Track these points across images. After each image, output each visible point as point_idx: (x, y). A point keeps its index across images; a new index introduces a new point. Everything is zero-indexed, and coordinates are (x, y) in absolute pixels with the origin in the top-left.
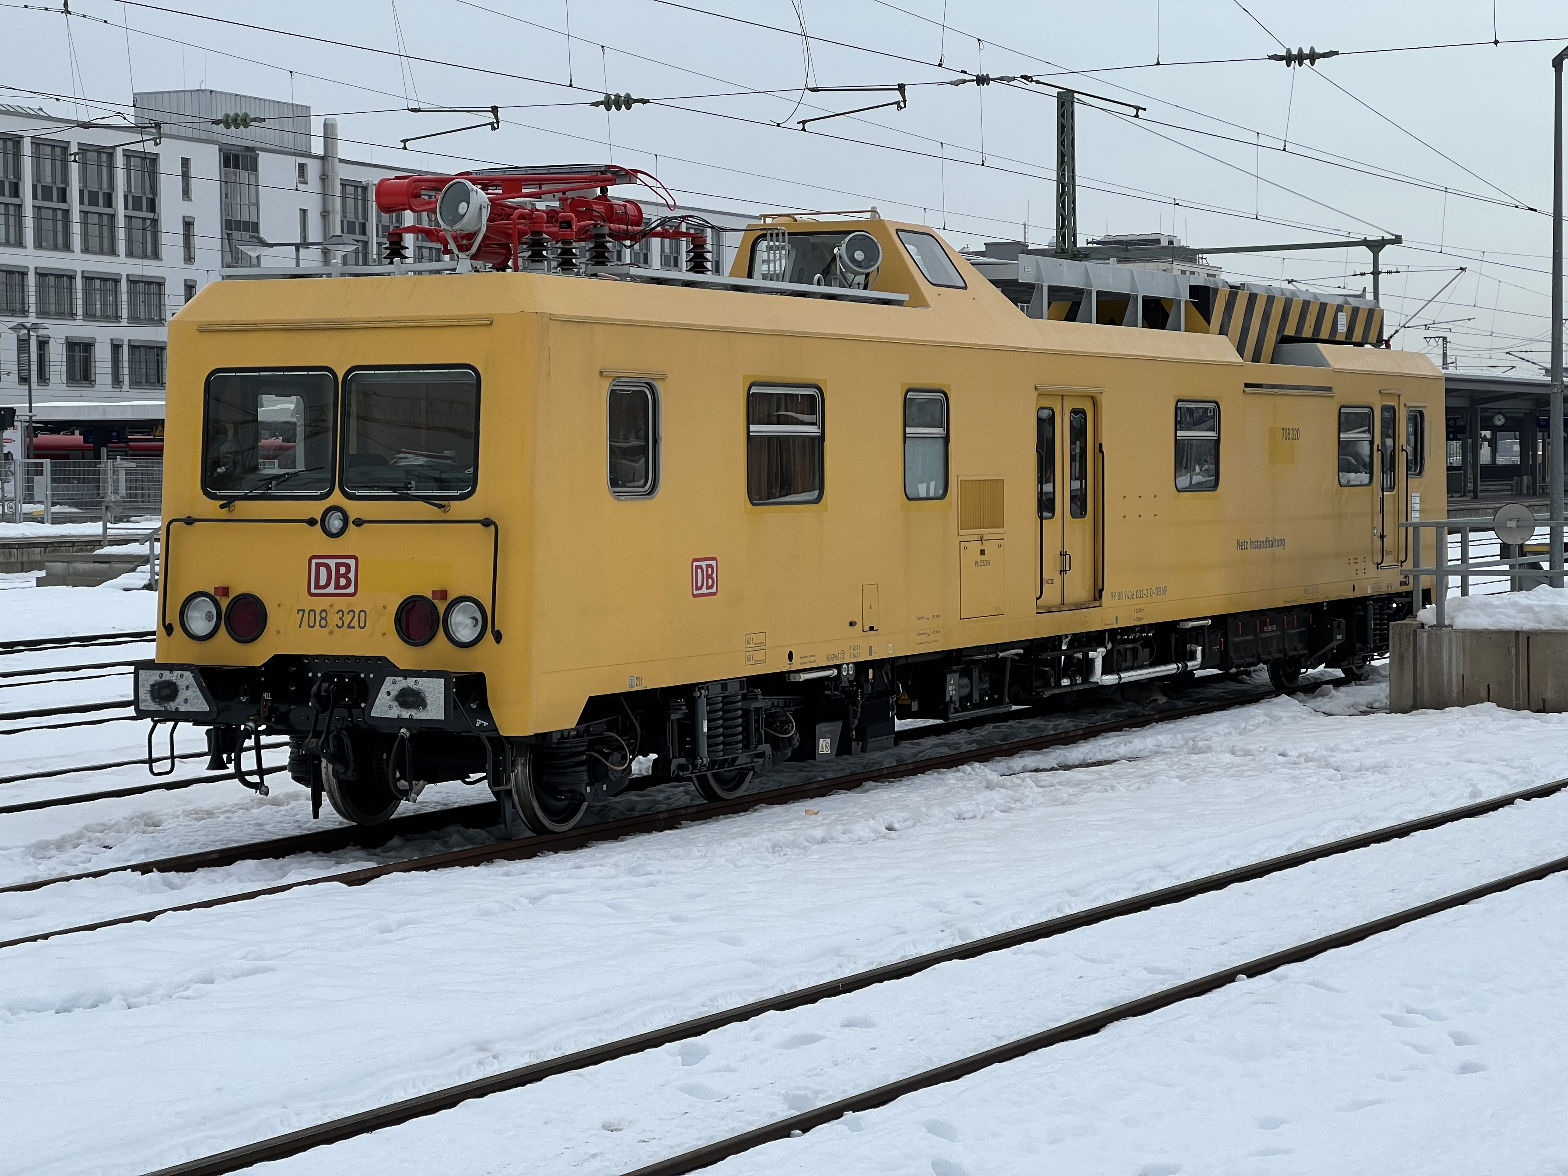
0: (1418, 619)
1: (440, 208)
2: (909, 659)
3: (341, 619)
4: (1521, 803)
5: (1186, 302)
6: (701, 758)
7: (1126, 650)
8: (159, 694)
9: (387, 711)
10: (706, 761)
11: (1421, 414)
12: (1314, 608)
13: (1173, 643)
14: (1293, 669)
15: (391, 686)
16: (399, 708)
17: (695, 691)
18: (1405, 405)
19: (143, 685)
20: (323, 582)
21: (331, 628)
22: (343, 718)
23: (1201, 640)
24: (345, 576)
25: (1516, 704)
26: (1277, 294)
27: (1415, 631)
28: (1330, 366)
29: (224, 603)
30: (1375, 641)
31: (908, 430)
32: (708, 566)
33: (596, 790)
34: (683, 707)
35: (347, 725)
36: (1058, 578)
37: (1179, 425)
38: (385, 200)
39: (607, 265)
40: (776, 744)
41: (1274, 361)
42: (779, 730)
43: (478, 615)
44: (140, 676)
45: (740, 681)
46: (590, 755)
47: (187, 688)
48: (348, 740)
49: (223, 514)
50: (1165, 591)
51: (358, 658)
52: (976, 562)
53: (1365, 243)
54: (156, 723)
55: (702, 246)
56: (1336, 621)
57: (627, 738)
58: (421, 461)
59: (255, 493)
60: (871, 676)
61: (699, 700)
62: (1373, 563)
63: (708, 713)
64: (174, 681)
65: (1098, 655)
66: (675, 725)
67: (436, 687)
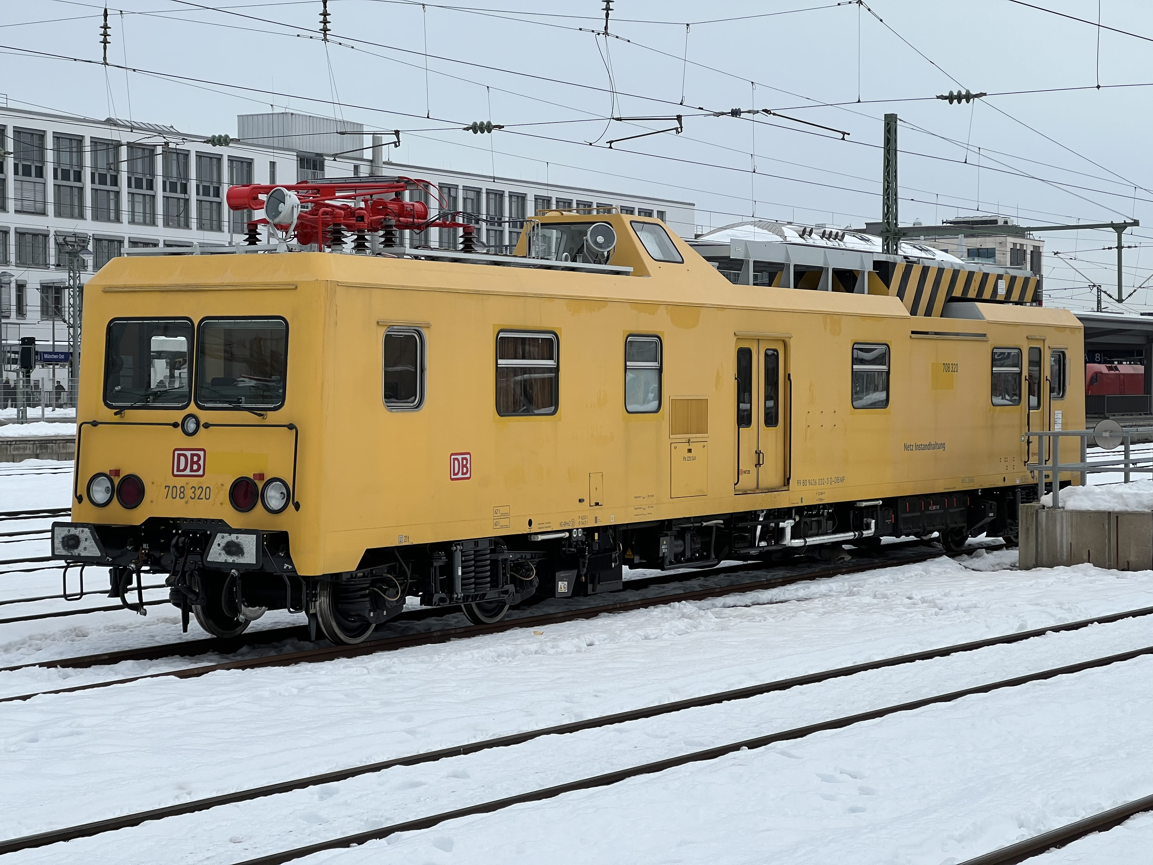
0: (1041, 502)
1: (266, 207)
2: (629, 526)
3: (193, 493)
4: (1051, 633)
5: (869, 272)
6: (457, 594)
7: (812, 521)
8: (68, 543)
9: (218, 557)
10: (460, 596)
11: (1064, 354)
12: (971, 493)
13: (851, 517)
14: (959, 538)
15: (221, 539)
16: (226, 555)
17: (452, 546)
18: (1049, 347)
19: (57, 538)
20: (182, 467)
21: (187, 499)
22: (195, 562)
23: (875, 516)
24: (197, 463)
25: (1108, 565)
26: (946, 266)
27: (1037, 511)
28: (985, 319)
29: (117, 481)
31: (628, 363)
32: (463, 459)
33: (378, 615)
34: (443, 558)
35: (198, 567)
36: (754, 469)
37: (855, 361)
38: (234, 202)
39: (393, 247)
40: (519, 584)
41: (943, 316)
42: (523, 574)
43: (285, 491)
44: (55, 531)
45: (490, 540)
46: (373, 590)
47: (86, 540)
48: (198, 577)
49: (117, 419)
50: (843, 479)
51: (206, 520)
52: (684, 458)
53: (1112, 225)
54: (68, 565)
55: (471, 233)
56: (988, 503)
57: (402, 578)
58: (253, 383)
59: (138, 404)
60: (596, 538)
61: (456, 553)
62: (1022, 460)
63: (462, 562)
64: (78, 535)
65: (787, 525)
66: (438, 570)
67: (250, 541)
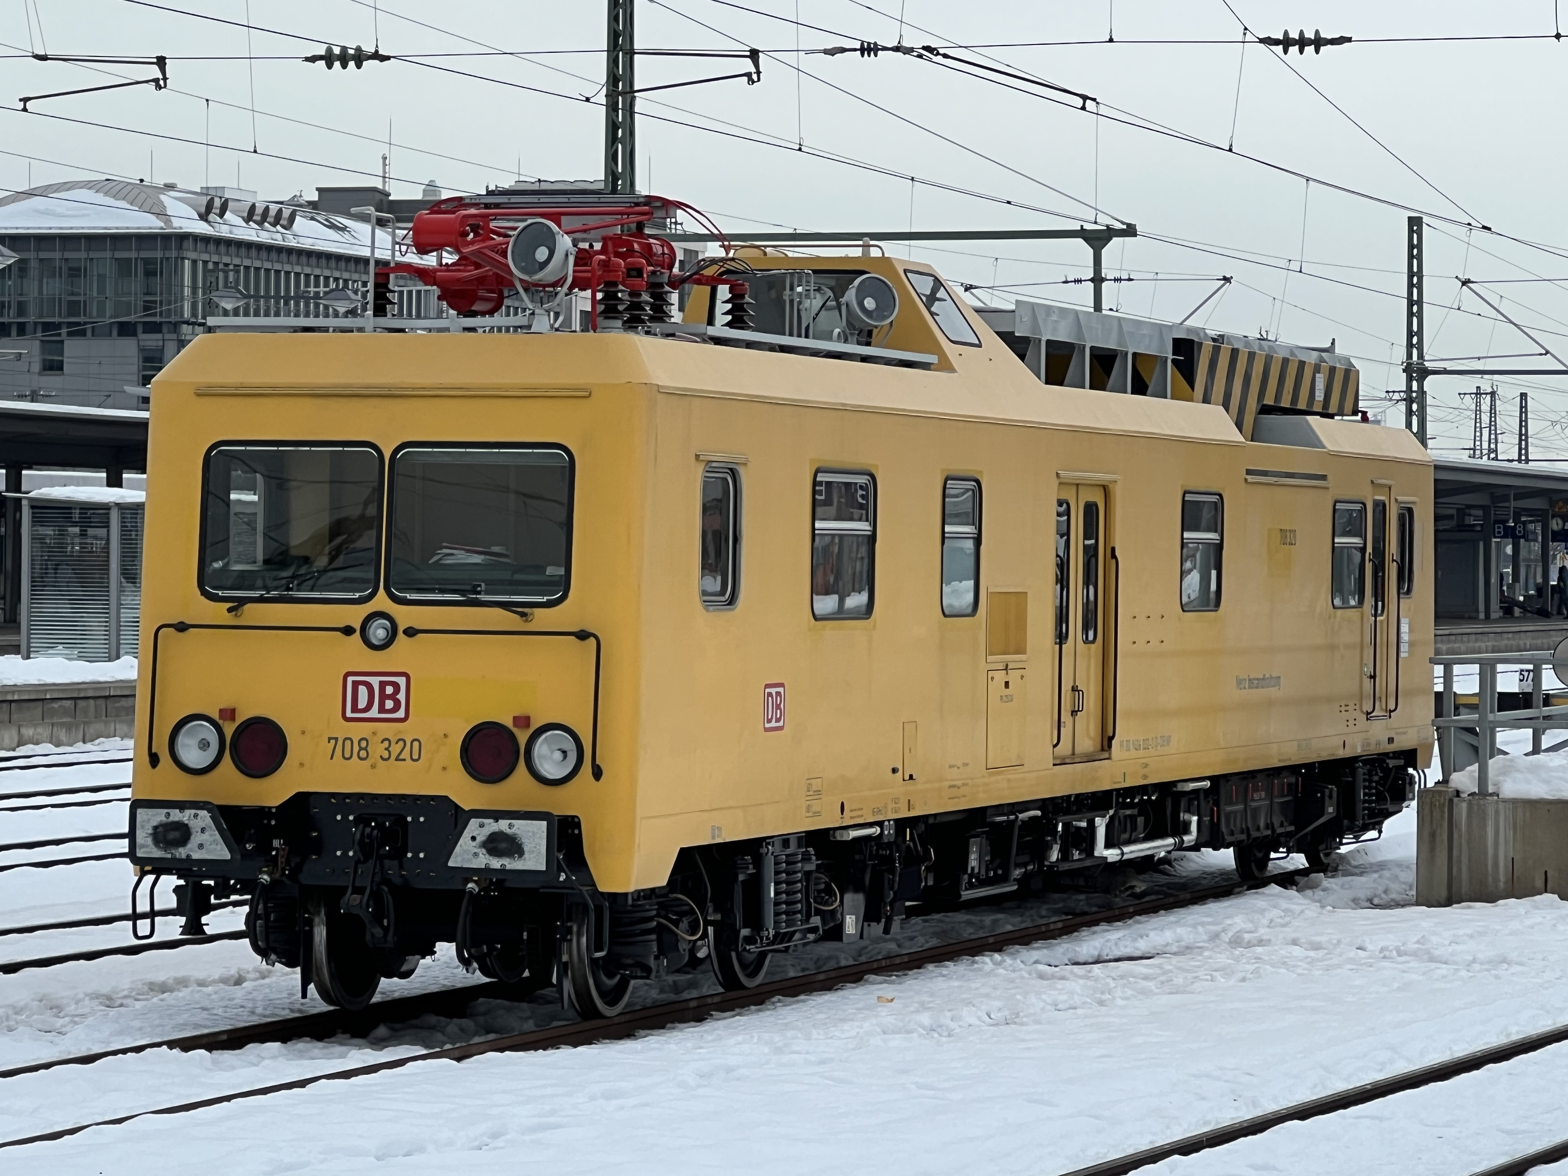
2: (939, 818)
3: (386, 749)
5: (1171, 360)
6: (767, 930)
8: (164, 838)
9: (469, 861)
10: (772, 932)
13: (1169, 809)
14: (1262, 854)
15: (477, 830)
16: (487, 856)
17: (762, 847)
18: (1396, 500)
19: (143, 827)
20: (362, 704)
21: (373, 761)
24: (393, 697)
28: (1324, 447)
29: (229, 730)
30: (1363, 819)
32: (777, 694)
34: (749, 866)
36: (1069, 720)
37: (1184, 523)
38: (427, 239)
41: (1255, 436)
42: (822, 900)
43: (570, 747)
44: (138, 817)
45: (799, 838)
46: (659, 922)
49: (228, 619)
50: (1167, 740)
51: (405, 797)
52: (1002, 698)
53: (1082, 234)
54: (143, 874)
55: (742, 296)
56: (1327, 788)
58: (477, 559)
59: (272, 594)
60: (907, 837)
61: (766, 858)
62: (1362, 712)
63: (775, 874)
64: (186, 822)
65: (1101, 823)
66: (741, 888)
67: (536, 831)
